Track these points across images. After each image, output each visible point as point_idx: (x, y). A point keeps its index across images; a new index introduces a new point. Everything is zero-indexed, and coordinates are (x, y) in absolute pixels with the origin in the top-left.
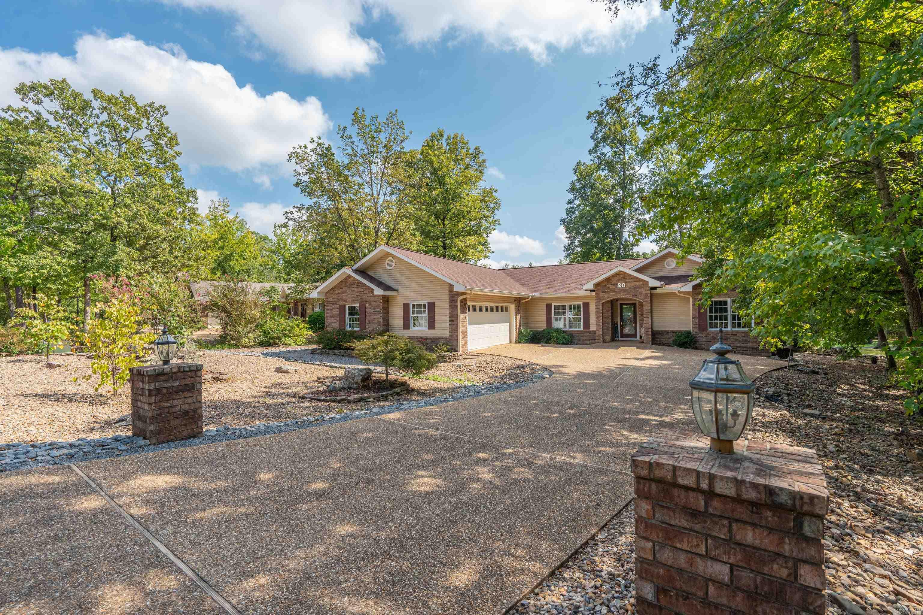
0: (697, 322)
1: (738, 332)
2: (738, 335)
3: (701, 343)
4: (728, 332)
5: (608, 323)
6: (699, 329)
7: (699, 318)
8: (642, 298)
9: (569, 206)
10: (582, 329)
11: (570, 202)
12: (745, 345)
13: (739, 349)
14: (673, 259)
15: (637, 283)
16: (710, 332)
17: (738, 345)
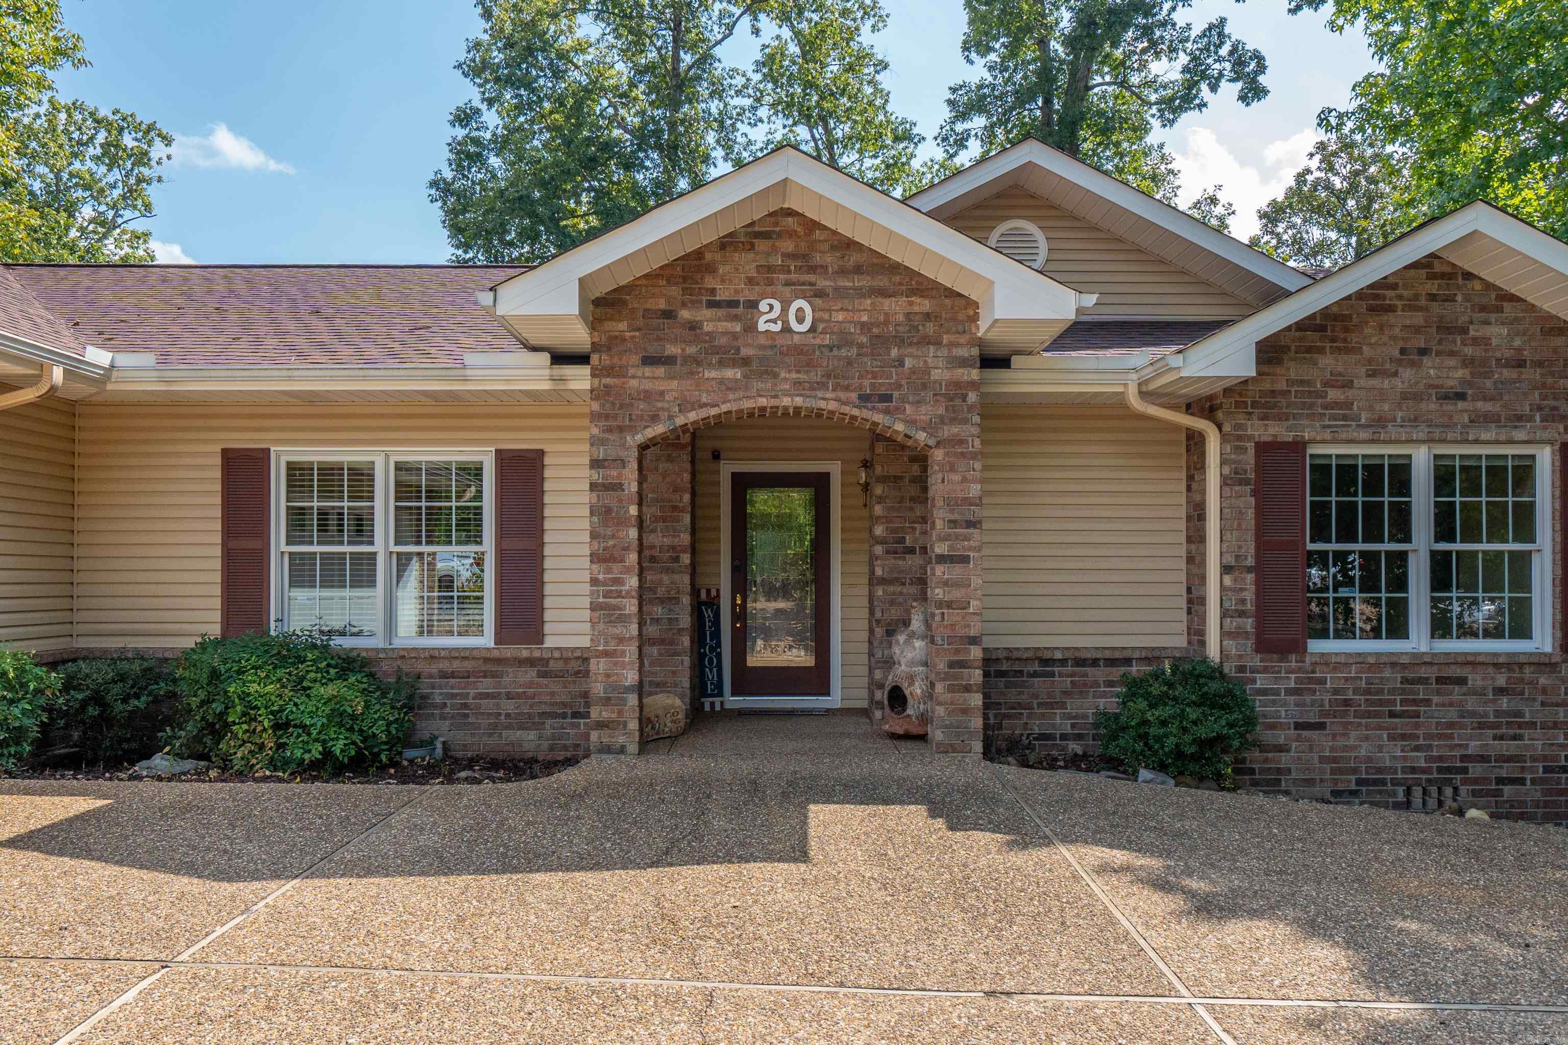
0: (1249, 595)
1: (1472, 662)
2: (1475, 679)
3: (1268, 737)
4: (1419, 660)
5: (670, 600)
6: (1263, 646)
7: (1258, 569)
8: (925, 413)
9: (460, 133)
10: (486, 640)
11: (464, 117)
12: (1509, 747)
13: (1476, 770)
14: (1031, 227)
15: (896, 307)
16: (1324, 660)
17: (1474, 747)
